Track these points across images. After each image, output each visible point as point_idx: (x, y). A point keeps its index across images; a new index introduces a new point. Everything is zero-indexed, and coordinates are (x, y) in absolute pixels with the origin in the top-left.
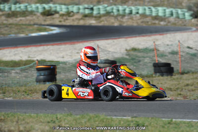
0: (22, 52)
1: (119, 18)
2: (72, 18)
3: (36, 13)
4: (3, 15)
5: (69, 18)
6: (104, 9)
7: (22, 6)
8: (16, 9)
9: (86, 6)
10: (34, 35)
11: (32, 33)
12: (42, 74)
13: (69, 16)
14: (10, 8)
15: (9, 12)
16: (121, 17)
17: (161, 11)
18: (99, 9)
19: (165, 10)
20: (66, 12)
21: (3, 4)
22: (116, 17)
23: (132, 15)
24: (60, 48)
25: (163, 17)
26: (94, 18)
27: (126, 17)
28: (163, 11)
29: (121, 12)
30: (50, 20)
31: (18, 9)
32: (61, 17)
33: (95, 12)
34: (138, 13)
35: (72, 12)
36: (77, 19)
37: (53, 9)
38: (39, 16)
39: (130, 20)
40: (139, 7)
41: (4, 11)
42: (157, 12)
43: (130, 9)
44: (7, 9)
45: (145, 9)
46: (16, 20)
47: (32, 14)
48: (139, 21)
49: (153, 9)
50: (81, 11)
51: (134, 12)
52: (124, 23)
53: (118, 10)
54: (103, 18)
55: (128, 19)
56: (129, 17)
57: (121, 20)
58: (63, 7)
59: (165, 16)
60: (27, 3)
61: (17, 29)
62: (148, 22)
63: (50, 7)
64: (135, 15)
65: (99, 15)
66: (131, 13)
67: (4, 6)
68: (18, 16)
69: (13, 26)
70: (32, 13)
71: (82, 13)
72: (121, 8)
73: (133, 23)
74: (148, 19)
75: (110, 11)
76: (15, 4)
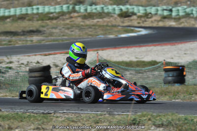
0: (127, 52)
2: (150, 20)
3: (113, 15)
4: (79, 16)
5: (147, 20)
6: (183, 11)
7: (99, 7)
8: (92, 10)
9: (165, 7)
10: (123, 36)
11: (121, 34)
12: (171, 75)
13: (148, 18)
14: (86, 10)
15: (85, 13)
18: (178, 10)
20: (143, 14)
21: (79, 5)
22: (196, 19)
24: (163, 49)
26: (173, 20)
30: (128, 22)
31: (94, 11)
32: (139, 19)
33: (174, 14)
35: (150, 13)
36: (155, 20)
37: (131, 10)
38: (116, 18)
41: (80, 12)
44: (82, 11)
46: (93, 22)
47: (109, 16)
50: (160, 12)
54: (183, 20)
58: (141, 8)
60: (103, 4)
61: (103, 30)
63: (127, 9)
65: (178, 17)
67: (80, 8)
68: (95, 17)
69: (97, 27)
70: (108, 14)
71: (160, 15)
75: (190, 12)
76: (91, 5)
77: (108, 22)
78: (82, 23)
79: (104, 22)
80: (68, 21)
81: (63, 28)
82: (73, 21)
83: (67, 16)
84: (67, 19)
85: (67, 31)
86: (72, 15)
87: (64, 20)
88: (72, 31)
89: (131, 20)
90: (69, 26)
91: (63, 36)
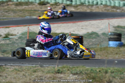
1: (90, 7)
2: (59, 7)
3: (35, 3)
4: (13, 4)
13: (57, 6)
15: (17, 2)
16: (90, 6)
17: (117, 3)
18: (76, 1)
19: (120, 2)
20: (54, 3)
22: (88, 6)
23: (98, 5)
25: (119, 7)
26: (73, 7)
27: (94, 7)
28: (119, 3)
29: (91, 3)
30: (45, 8)
31: (23, 1)
32: (51, 6)
33: (73, 3)
34: (102, 4)
35: (59, 3)
37: (46, 1)
38: (37, 5)
39: (97, 9)
41: (14, 2)
42: (114, 4)
43: (97, 2)
44: (15, 0)
45: (106, 2)
48: (103, 9)
49: (112, 2)
50: (64, 2)
51: (99, 3)
52: (93, 10)
53: (89, 2)
54: (79, 7)
57: (91, 8)
59: (120, 6)
61: (28, 13)
62: (109, 10)
64: (100, 5)
65: (76, 5)
66: (97, 4)
68: (23, 5)
69: (25, 11)
70: (32, 3)
71: (65, 4)
72: (91, 1)
73: (99, 10)
74: (109, 8)
75: (84, 2)
77: (32, 8)
78: (15, 9)
79: (29, 8)
80: (6, 7)
81: (4, 11)
82: (9, 7)
83: (6, 4)
84: (6, 6)
85: (6, 13)
86: (9, 3)
87: (3, 6)
88: (9, 14)
90: (7, 10)
91: (4, 16)
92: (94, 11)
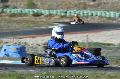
2: (53, 18)
3: (29, 15)
4: (7, 15)
5: (52, 18)
6: (74, 13)
7: (19, 10)
8: (15, 12)
9: (62, 10)
13: (51, 17)
14: (11, 11)
15: (10, 14)
17: (112, 14)
18: (71, 12)
19: (115, 14)
20: (48, 14)
21: (6, 8)
23: (93, 17)
25: (114, 18)
27: (89, 18)
29: (85, 15)
30: (39, 19)
31: (16, 12)
32: (46, 17)
33: (68, 15)
34: (97, 15)
35: (53, 14)
36: (57, 18)
37: (40, 12)
38: (31, 17)
39: (93, 20)
40: (97, 12)
42: (109, 15)
43: (92, 13)
44: (8, 12)
45: (102, 13)
48: (99, 21)
49: (107, 13)
50: (59, 14)
51: (94, 14)
53: (84, 13)
55: (91, 19)
56: (91, 18)
58: (47, 11)
60: (22, 8)
62: (105, 21)
63: (38, 11)
64: (95, 16)
65: (70, 16)
66: (92, 15)
67: (7, 10)
68: (17, 16)
70: (25, 14)
71: (59, 15)
72: (85, 12)
73: (95, 21)
74: (104, 19)
75: (78, 14)
76: (14, 8)
79: (24, 19)
86: (2, 14)
89: (41, 18)
92: (90, 22)
